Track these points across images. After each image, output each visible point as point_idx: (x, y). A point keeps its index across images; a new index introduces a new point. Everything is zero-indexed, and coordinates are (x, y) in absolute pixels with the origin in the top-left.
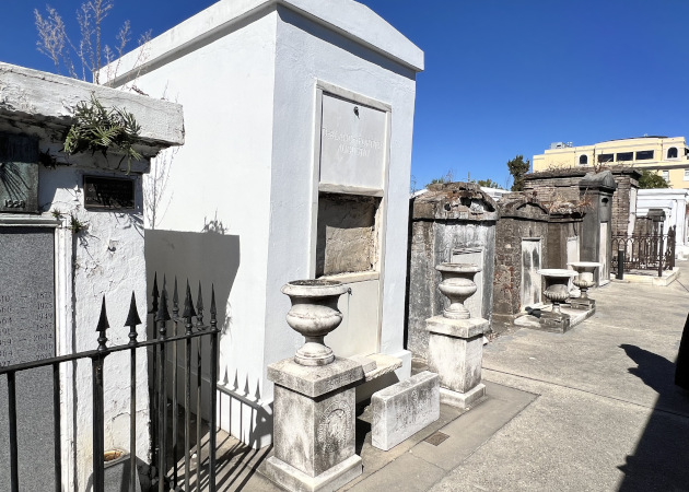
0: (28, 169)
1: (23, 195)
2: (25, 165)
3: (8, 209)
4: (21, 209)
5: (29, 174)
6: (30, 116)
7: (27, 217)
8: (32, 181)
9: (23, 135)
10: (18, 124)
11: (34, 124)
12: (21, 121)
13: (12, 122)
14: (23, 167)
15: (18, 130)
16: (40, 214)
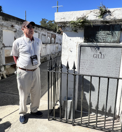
0: (118, 33)
1: (116, 39)
2: (118, 32)
3: (113, 42)
4: (115, 42)
5: (118, 34)
6: (120, 20)
7: (117, 44)
8: (118, 36)
9: (118, 24)
10: (117, 22)
11: (120, 21)
12: (118, 21)
13: (116, 22)
14: (117, 32)
15: (117, 24)
16: (119, 43)
